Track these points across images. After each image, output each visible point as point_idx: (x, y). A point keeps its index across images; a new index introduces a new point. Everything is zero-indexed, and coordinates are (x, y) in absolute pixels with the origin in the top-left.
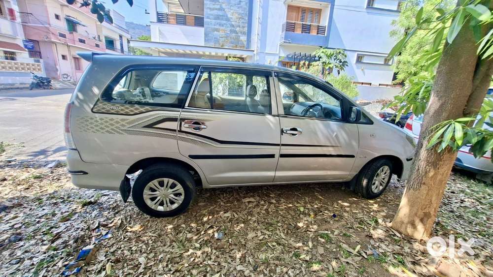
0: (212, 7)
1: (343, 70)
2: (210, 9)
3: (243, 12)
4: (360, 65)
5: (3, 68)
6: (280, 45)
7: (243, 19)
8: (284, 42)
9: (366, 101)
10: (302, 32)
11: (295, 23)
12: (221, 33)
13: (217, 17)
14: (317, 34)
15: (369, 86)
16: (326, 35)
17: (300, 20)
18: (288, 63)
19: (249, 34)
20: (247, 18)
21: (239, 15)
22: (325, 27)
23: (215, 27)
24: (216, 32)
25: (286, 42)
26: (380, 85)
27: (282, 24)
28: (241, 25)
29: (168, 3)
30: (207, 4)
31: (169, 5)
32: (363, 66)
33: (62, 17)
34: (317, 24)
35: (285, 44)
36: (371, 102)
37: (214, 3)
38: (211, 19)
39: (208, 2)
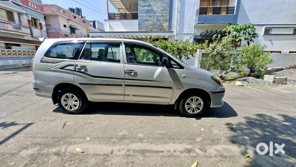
0: (143, 5)
1: (252, 42)
2: (142, 6)
3: (165, 5)
4: (268, 37)
5: (3, 54)
6: (194, 27)
7: (166, 10)
8: (198, 23)
9: (279, 68)
10: (213, 14)
11: (207, 8)
12: (150, 22)
13: (147, 11)
14: (227, 14)
15: (279, 54)
16: (235, 14)
17: (211, 5)
18: (201, 39)
19: (170, 20)
20: (168, 10)
21: (163, 8)
22: (234, 7)
23: (146, 18)
24: (146, 22)
25: (200, 23)
26: (290, 52)
27: (196, 10)
28: (165, 15)
29: (119, 9)
30: (140, 3)
31: (120, 10)
32: (271, 37)
33: (67, 26)
34: (227, 6)
35: (199, 25)
36: (284, 68)
37: (145, 2)
38: (142, 13)
39: (141, 2)
